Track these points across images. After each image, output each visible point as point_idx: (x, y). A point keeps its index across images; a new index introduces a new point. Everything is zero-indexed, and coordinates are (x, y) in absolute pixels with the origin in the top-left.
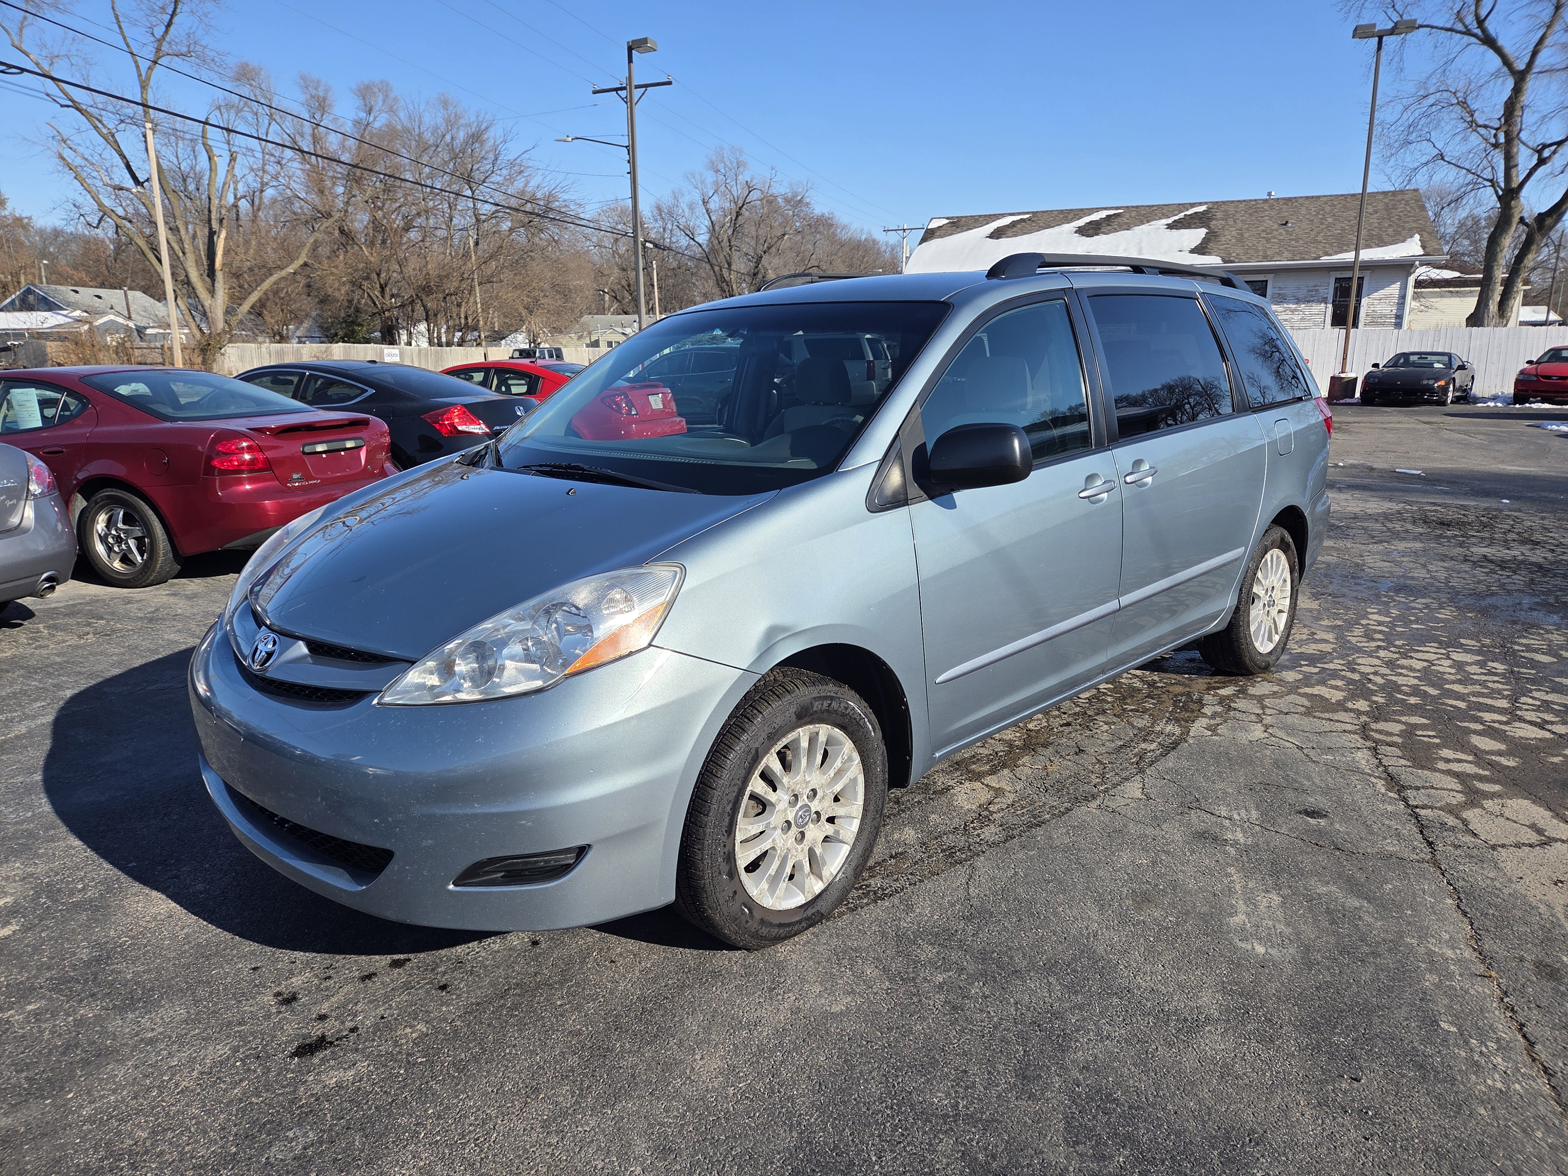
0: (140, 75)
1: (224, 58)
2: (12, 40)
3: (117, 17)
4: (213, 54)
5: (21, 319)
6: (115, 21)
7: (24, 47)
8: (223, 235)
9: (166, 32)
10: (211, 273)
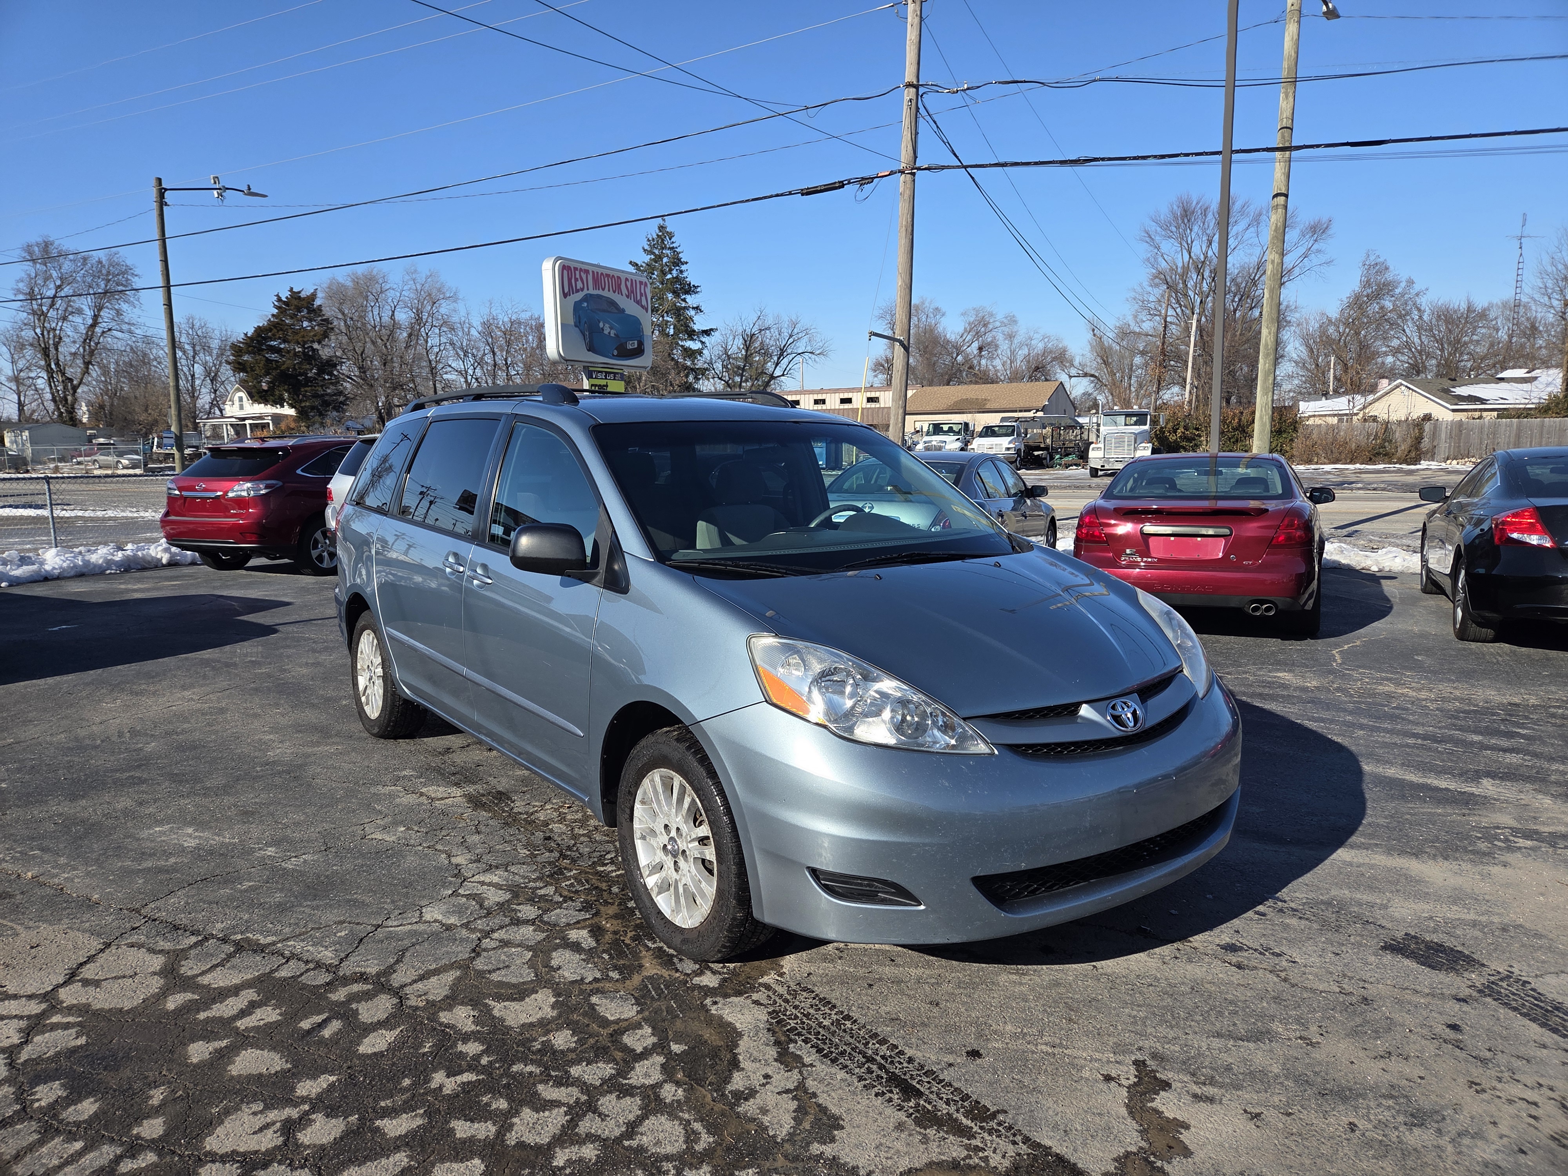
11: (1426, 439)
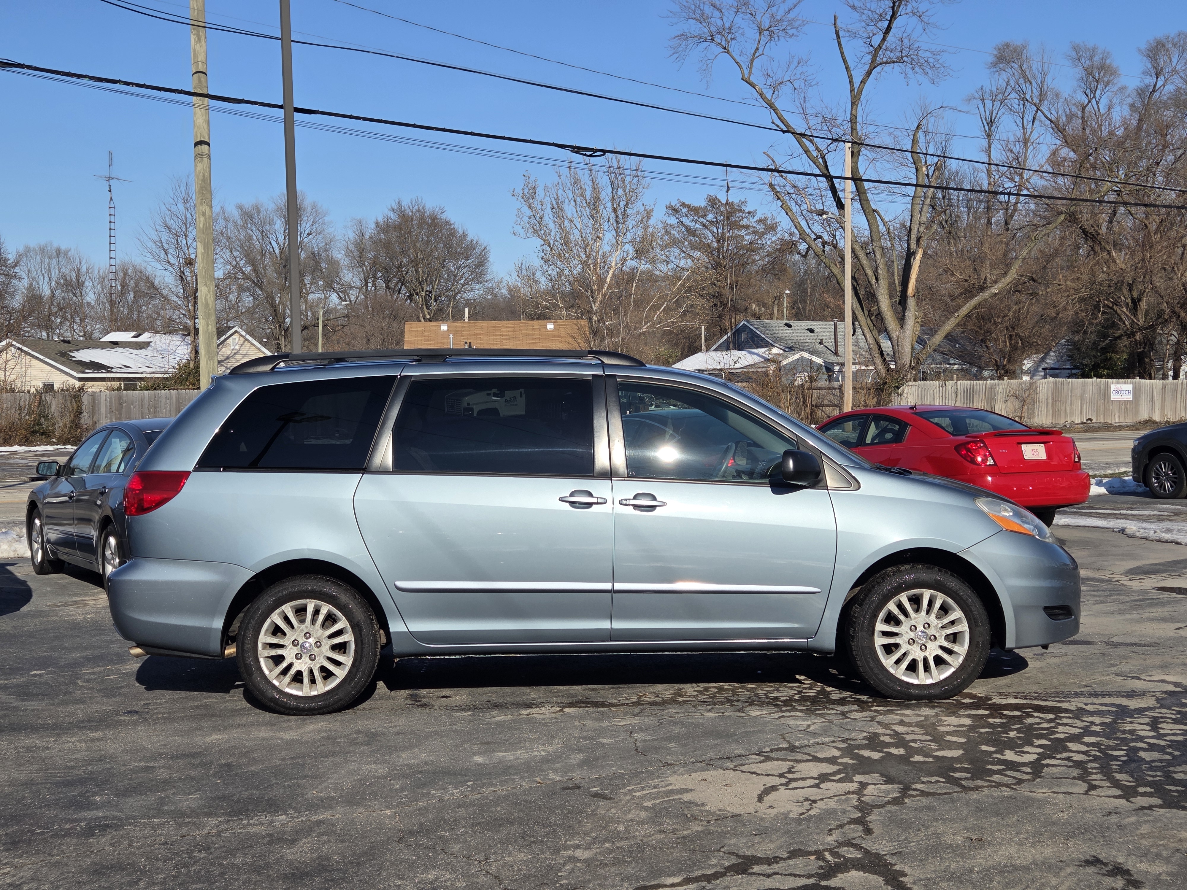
0: (852, 91)
1: (938, 57)
2: (743, 74)
3: (837, 34)
4: (928, 54)
5: (717, 359)
6: (835, 37)
7: (752, 79)
8: (919, 256)
9: (884, 39)
10: (903, 301)
11: (85, 414)
